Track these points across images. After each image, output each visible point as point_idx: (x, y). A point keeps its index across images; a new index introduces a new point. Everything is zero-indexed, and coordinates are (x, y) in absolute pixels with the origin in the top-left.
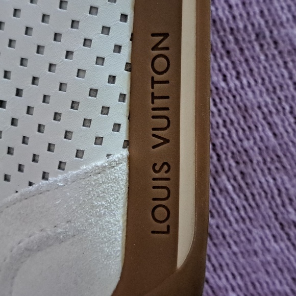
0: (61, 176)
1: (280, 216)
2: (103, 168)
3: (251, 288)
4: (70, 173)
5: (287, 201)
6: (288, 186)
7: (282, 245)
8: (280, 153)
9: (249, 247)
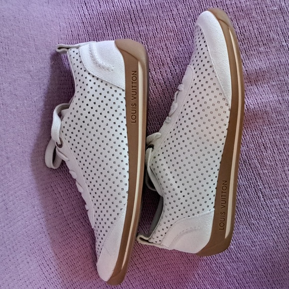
0: (198, 215)
1: (249, 221)
2: (209, 213)
3: (238, 244)
4: (200, 214)
5: (251, 217)
6: (252, 212)
7: (249, 231)
8: (250, 201)
9: (238, 231)
